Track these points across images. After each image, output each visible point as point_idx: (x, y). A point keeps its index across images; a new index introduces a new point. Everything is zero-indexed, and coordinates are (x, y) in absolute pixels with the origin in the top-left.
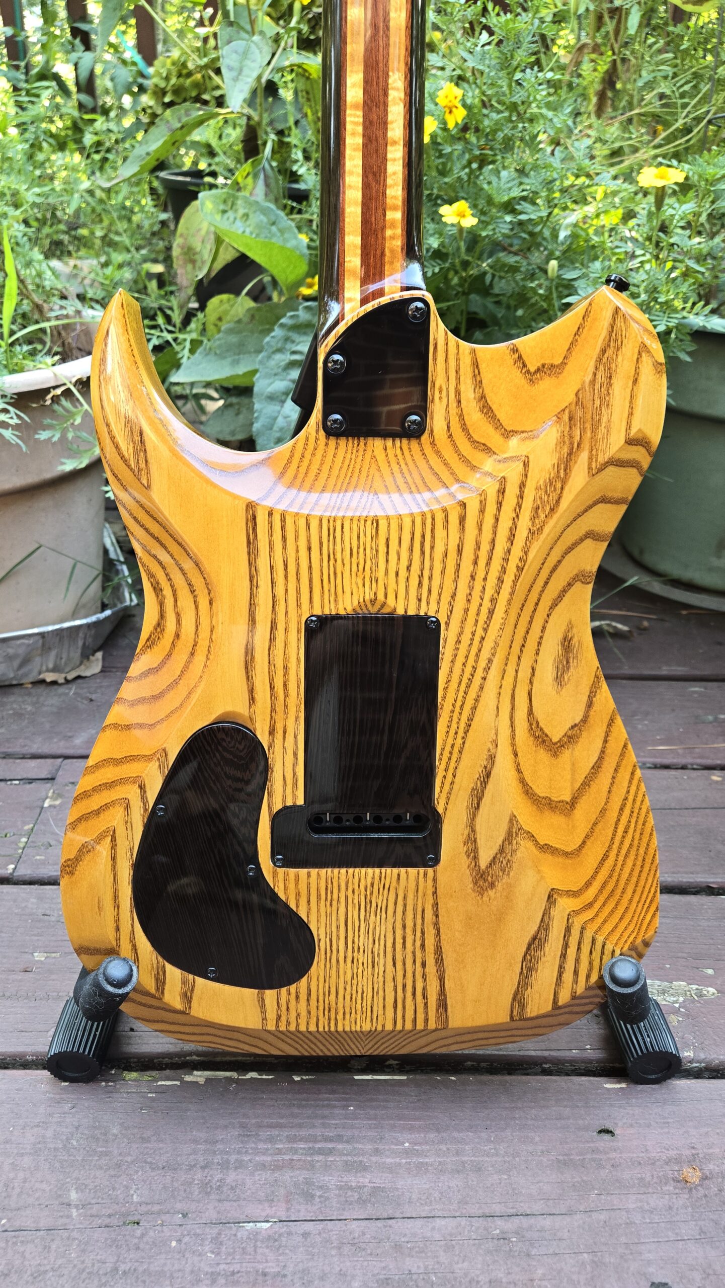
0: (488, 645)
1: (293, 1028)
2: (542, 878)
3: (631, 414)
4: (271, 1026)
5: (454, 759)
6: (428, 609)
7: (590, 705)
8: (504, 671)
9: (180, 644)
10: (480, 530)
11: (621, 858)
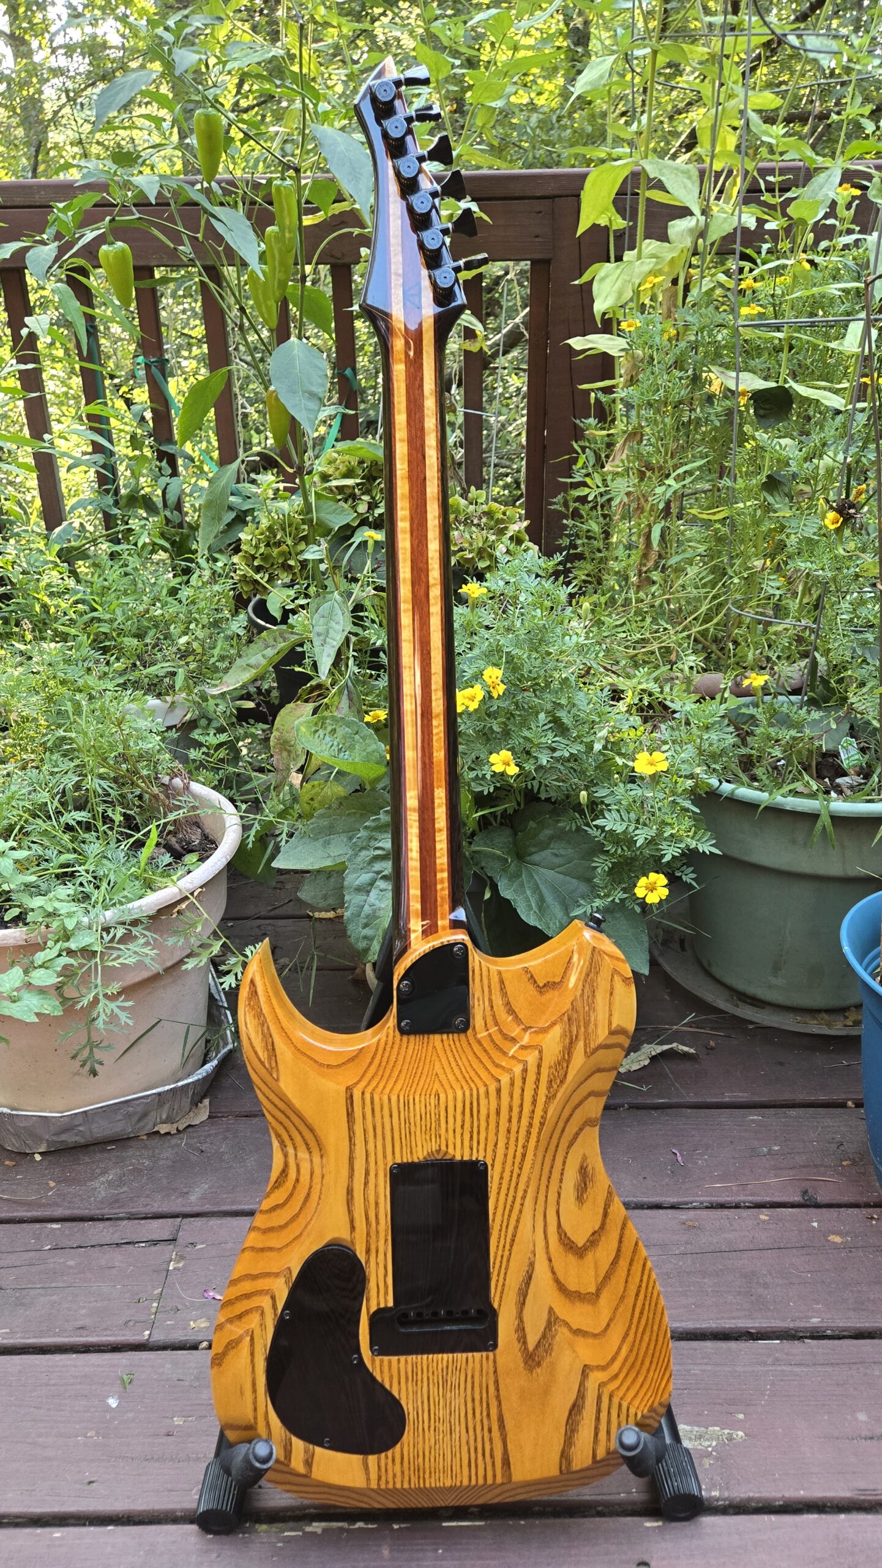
0: (523, 1179)
1: (391, 1486)
2: (577, 1356)
3: (611, 1015)
4: (374, 1485)
5: (503, 1267)
6: (478, 1155)
7: (605, 1215)
8: (537, 1197)
9: (299, 1187)
10: (512, 1097)
11: (639, 1335)
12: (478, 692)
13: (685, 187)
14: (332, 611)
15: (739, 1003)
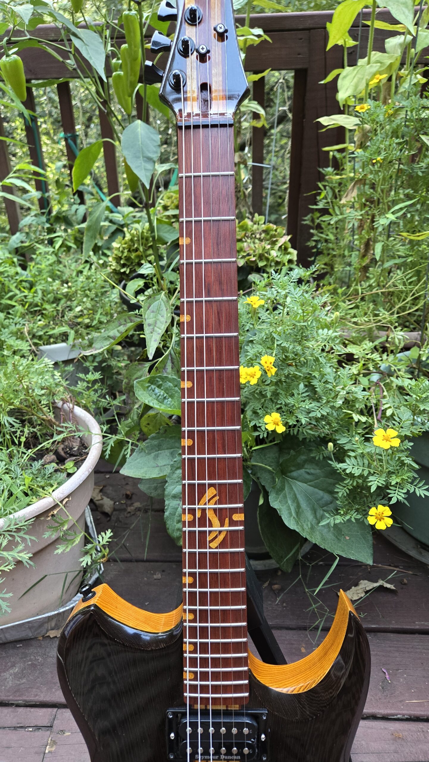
12: (256, 371)
13: (404, 13)
14: (159, 309)
15: (422, 550)
